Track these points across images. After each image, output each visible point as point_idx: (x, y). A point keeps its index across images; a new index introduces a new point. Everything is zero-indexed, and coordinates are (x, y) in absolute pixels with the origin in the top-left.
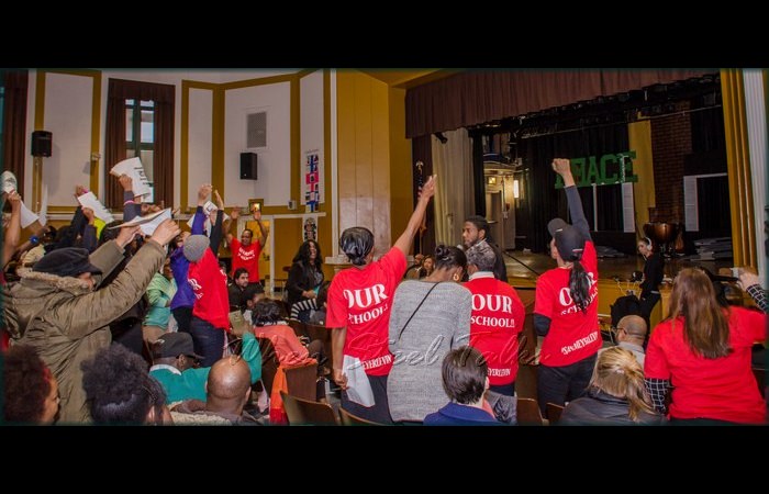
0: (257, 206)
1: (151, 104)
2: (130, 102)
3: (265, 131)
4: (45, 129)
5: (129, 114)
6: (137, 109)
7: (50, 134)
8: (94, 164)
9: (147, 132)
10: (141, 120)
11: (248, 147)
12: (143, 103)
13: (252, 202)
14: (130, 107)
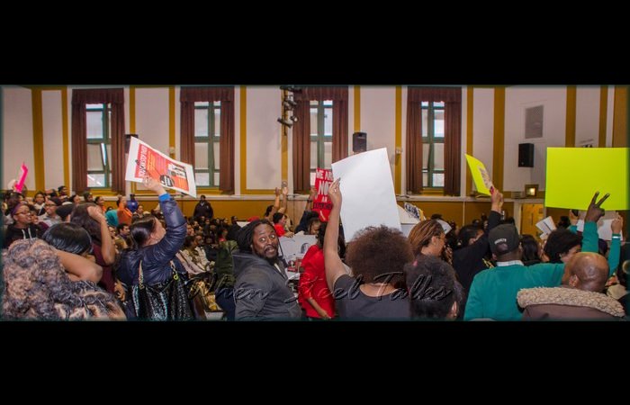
0: (532, 191)
1: (442, 104)
2: (425, 104)
3: (541, 122)
4: (361, 131)
5: (425, 114)
6: (431, 109)
7: (365, 135)
8: (398, 156)
9: (440, 129)
10: (433, 118)
11: (526, 138)
12: (436, 104)
13: (528, 187)
14: (425, 108)
